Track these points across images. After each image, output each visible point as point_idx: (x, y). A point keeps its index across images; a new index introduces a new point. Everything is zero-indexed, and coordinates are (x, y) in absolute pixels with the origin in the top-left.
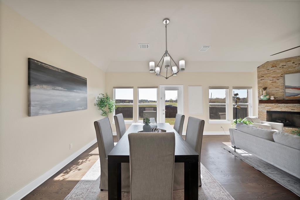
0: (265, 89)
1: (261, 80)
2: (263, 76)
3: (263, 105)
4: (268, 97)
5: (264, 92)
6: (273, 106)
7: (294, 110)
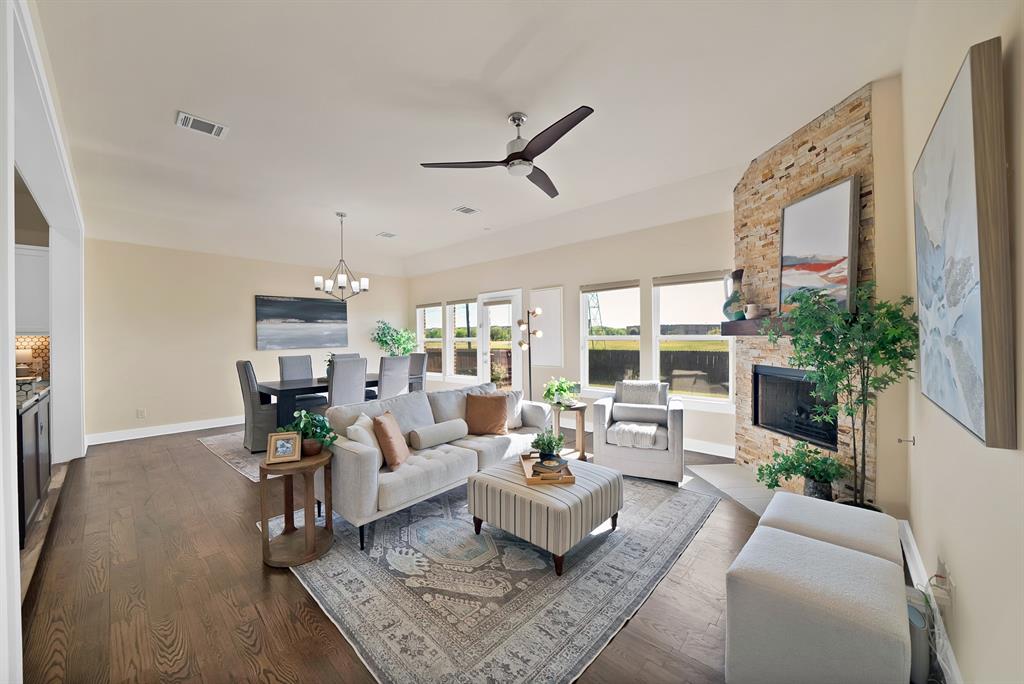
0: (736, 275)
1: (741, 239)
2: (745, 221)
3: (746, 342)
6: (765, 343)
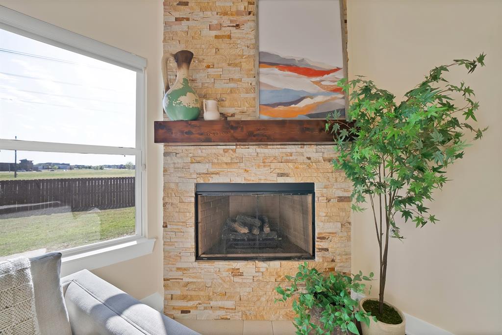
0: (185, 58)
1: (177, 19)
2: (187, 3)
3: (186, 151)
4: (188, 100)
5: (181, 73)
6: (217, 155)
7: (287, 175)
